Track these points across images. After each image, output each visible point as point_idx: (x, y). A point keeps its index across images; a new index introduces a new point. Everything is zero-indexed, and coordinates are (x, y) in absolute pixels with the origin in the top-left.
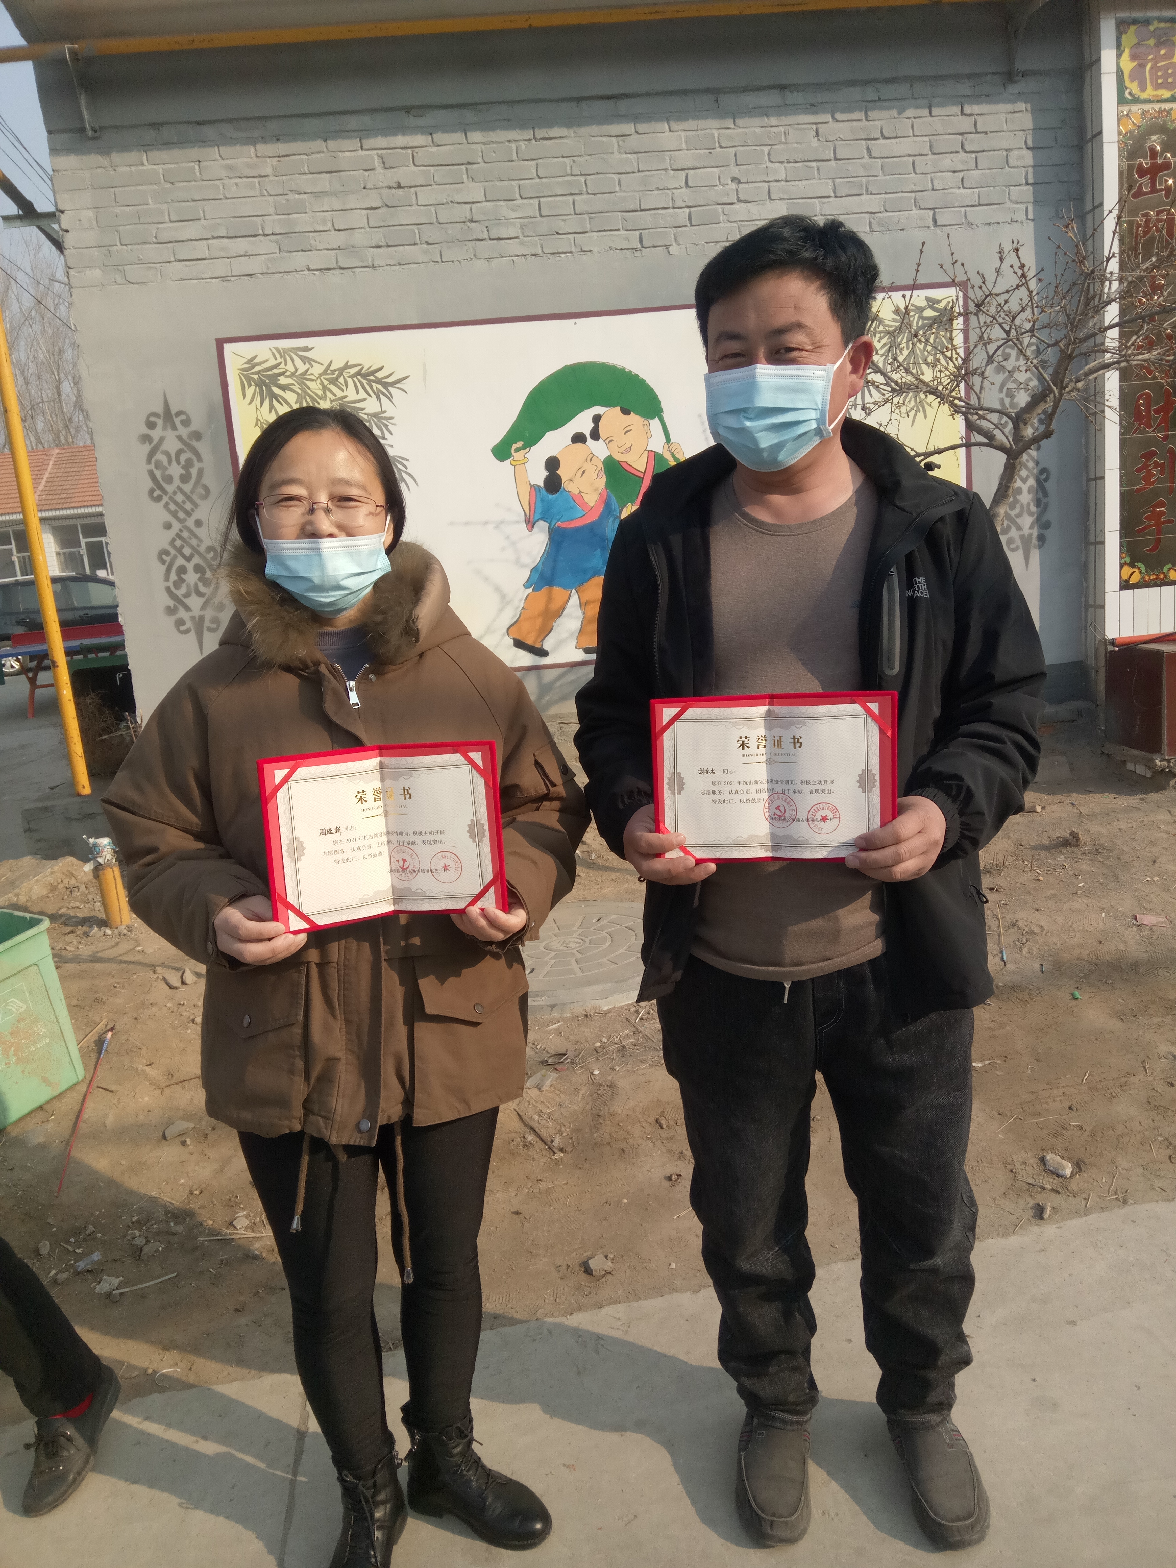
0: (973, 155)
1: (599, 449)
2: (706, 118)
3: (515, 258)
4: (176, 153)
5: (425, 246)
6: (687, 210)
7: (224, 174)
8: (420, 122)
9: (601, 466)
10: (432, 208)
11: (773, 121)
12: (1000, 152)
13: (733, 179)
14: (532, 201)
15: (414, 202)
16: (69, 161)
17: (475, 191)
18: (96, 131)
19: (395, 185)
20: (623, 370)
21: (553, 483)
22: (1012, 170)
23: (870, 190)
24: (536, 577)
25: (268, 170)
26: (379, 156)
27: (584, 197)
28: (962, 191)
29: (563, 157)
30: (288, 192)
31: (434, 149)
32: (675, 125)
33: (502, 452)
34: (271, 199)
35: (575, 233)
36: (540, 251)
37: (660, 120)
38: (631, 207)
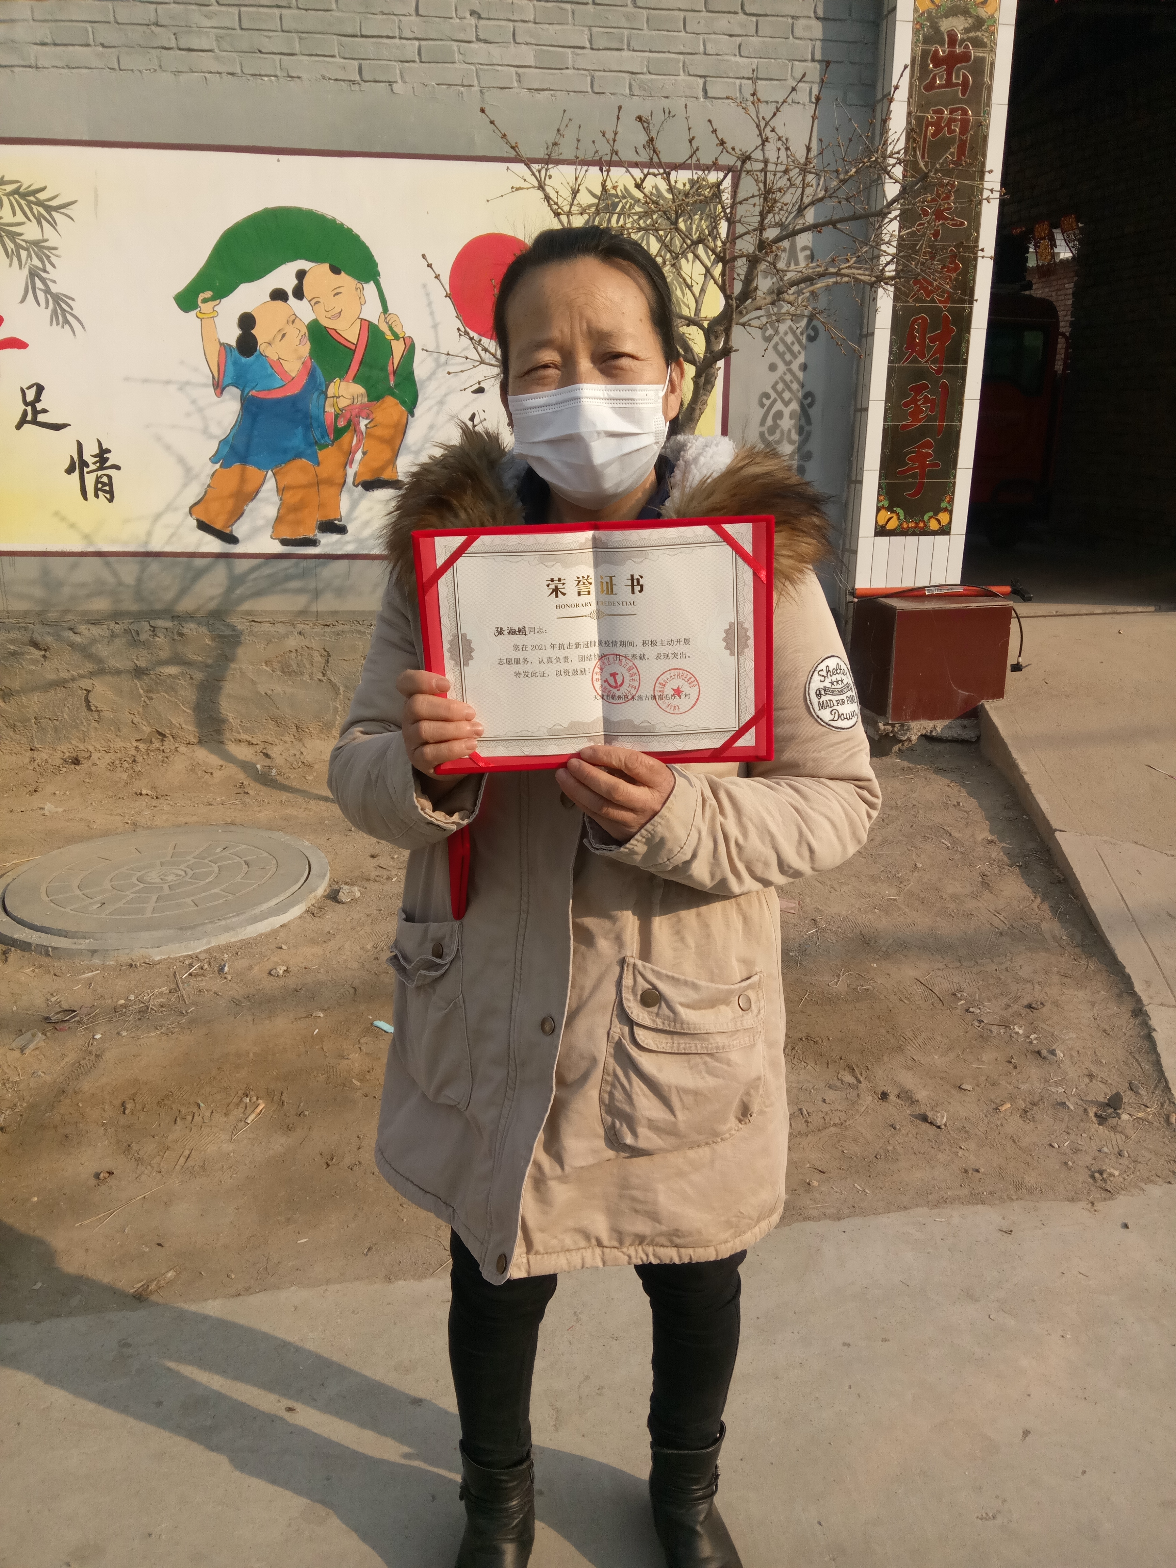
0: (754, 19)
3: (207, 75)
5: (100, 48)
6: (417, 43)
9: (304, 330)
10: (110, 4)
12: (785, 19)
13: (473, 13)
14: (230, 9)
20: (335, 222)
21: (247, 344)
22: (797, 41)
23: (632, 45)
24: (226, 449)
27: (294, 11)
28: (738, 59)
33: (186, 301)
35: (281, 54)
36: (238, 71)
38: (350, 31)
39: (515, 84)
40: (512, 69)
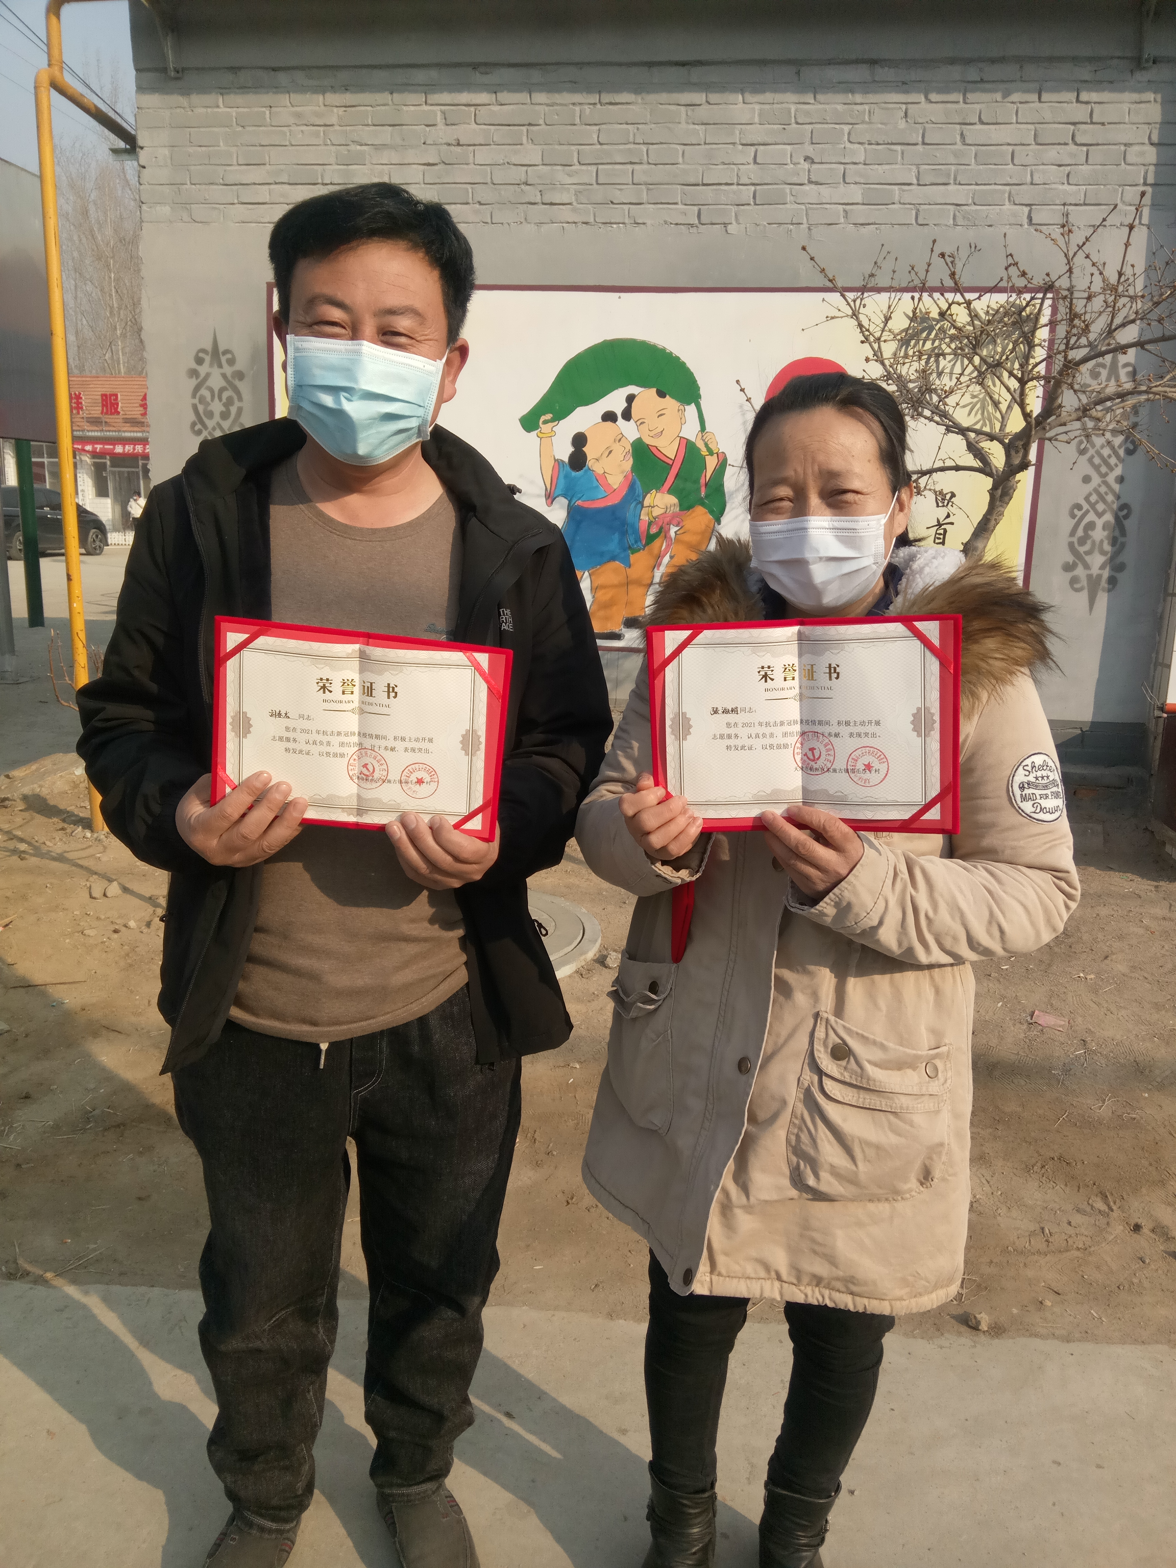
0: (1085, 149)
1: (629, 430)
2: (784, 91)
3: (564, 225)
4: (251, 98)
5: (477, 206)
6: (753, 188)
7: (292, 121)
8: (486, 79)
9: (629, 447)
10: (488, 168)
11: (858, 98)
12: (1117, 147)
13: (806, 159)
14: (589, 168)
15: (471, 161)
16: (153, 100)
17: (533, 154)
18: (178, 72)
19: (454, 142)
20: (663, 350)
21: (578, 460)
22: (1128, 167)
23: (959, 179)
25: (334, 120)
26: (441, 111)
27: (645, 167)
28: (1066, 187)
29: (627, 124)
30: (351, 143)
31: (496, 108)
32: (749, 97)
33: (530, 422)
34: (333, 148)
35: (630, 204)
36: (592, 220)
37: (734, 90)
38: (692, 180)
39: (842, 220)
40: (841, 207)
